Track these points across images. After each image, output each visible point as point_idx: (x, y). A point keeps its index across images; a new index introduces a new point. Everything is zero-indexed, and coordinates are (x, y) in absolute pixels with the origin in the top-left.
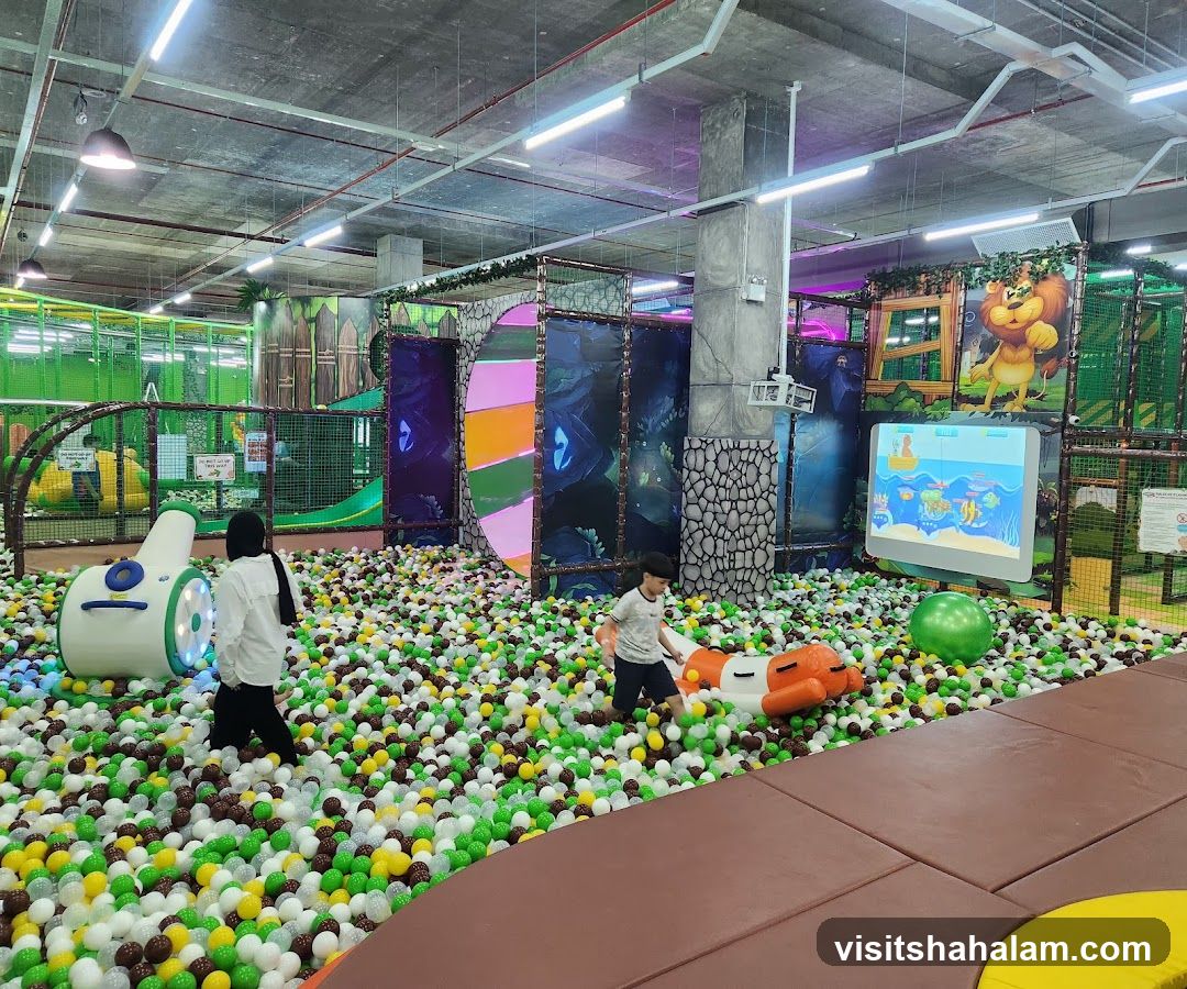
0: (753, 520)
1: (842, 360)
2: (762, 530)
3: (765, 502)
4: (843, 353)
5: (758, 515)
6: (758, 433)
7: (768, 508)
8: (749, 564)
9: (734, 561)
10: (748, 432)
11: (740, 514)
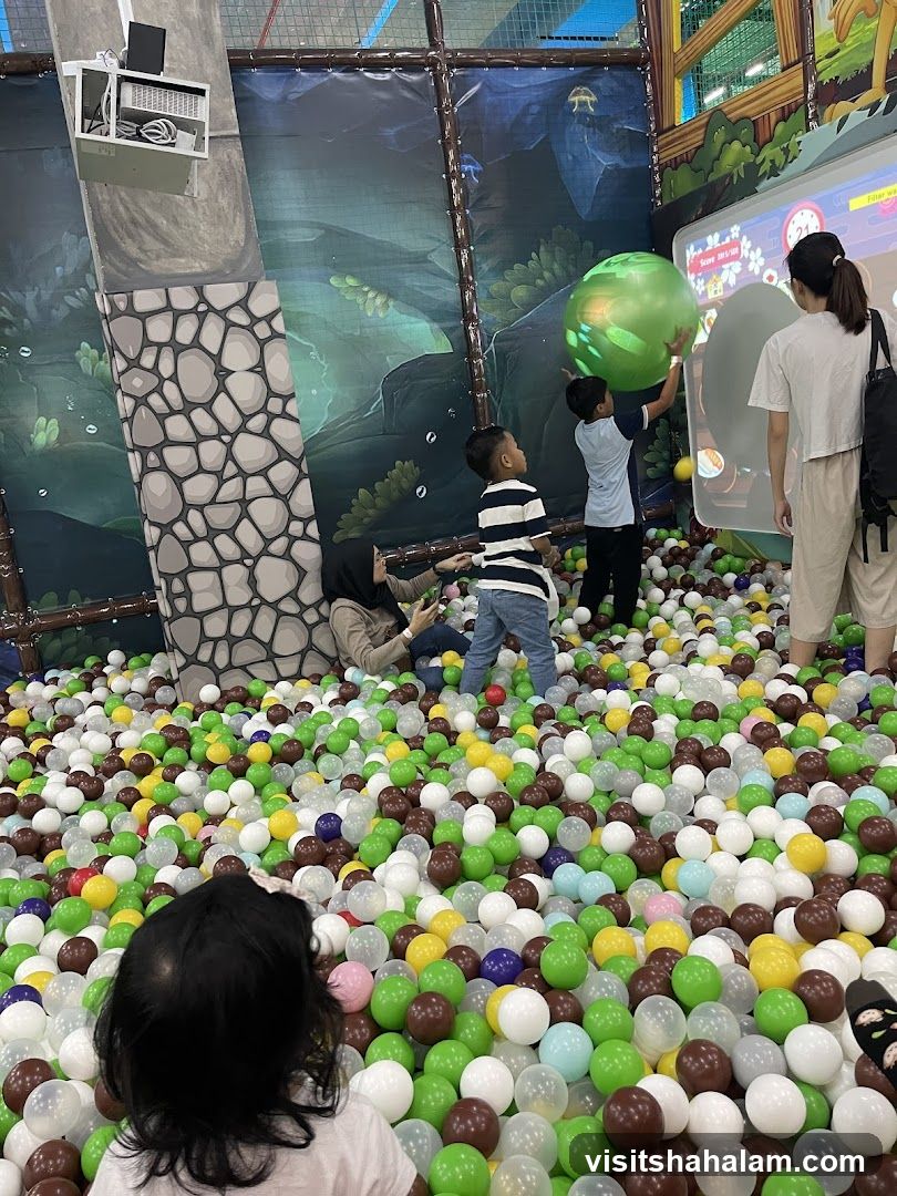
0: (231, 489)
1: (582, 98)
2: (267, 513)
3: (263, 443)
4: (583, 81)
5: (243, 475)
6: (198, 266)
7: (272, 454)
8: (239, 595)
9: (188, 594)
10: (161, 266)
11: (178, 481)
